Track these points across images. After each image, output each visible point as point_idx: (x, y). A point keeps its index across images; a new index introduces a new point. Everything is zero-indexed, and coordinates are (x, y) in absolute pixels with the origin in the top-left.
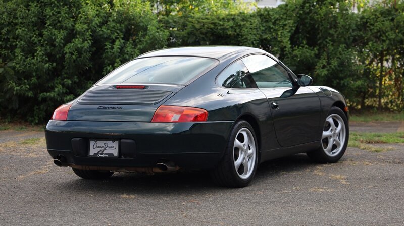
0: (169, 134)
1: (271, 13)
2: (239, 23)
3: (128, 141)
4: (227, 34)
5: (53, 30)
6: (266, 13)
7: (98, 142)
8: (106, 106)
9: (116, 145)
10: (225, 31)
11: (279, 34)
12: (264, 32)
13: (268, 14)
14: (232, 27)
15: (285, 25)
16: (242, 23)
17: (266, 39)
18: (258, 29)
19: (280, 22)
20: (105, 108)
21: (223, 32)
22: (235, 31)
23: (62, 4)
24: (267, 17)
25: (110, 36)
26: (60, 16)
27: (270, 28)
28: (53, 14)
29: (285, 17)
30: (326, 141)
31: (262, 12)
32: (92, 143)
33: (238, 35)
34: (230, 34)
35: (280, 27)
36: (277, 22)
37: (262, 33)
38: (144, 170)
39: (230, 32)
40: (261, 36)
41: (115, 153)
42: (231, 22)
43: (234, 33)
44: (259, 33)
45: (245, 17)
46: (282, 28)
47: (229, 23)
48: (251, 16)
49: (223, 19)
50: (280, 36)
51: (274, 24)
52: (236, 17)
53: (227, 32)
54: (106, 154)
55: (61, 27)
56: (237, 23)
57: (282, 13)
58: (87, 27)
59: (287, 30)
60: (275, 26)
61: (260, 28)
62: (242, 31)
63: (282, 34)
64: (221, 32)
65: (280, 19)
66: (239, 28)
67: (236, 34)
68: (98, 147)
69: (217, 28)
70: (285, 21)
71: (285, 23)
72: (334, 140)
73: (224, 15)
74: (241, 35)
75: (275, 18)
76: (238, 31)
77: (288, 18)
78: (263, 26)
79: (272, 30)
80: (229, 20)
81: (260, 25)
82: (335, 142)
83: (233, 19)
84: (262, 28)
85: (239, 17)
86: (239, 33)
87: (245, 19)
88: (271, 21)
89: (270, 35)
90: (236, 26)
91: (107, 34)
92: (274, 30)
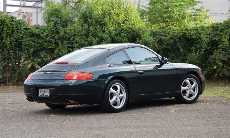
0: (72, 86)
1: (219, 26)
2: (199, 32)
3: (53, 89)
4: (192, 38)
5: (92, 38)
6: (216, 26)
7: (42, 89)
8: (47, 72)
9: (48, 91)
10: (191, 36)
11: (223, 37)
12: (214, 36)
13: (218, 27)
14: (195, 34)
15: (227, 32)
16: (201, 32)
17: (215, 40)
18: (210, 35)
19: (224, 30)
20: (46, 73)
21: (190, 37)
22: (197, 36)
23: (98, 24)
24: (217, 28)
25: (122, 40)
26: (96, 31)
27: (218, 34)
28: (93, 30)
29: (227, 28)
30: (185, 92)
31: (214, 25)
32: (40, 90)
33: (199, 38)
34: (194, 38)
35: (224, 33)
36: (222, 31)
37: (213, 37)
38: (63, 103)
39: (194, 37)
40: (212, 38)
41: (48, 94)
42: (195, 31)
43: (196, 37)
44: (210, 37)
45: (203, 29)
46: (225, 34)
47: (194, 32)
48: (207, 28)
49: (191, 29)
50: (223, 38)
51: (221, 32)
52: (198, 28)
53: (192, 37)
54: (45, 95)
55: (97, 36)
56: (198, 32)
57: (226, 26)
58: (108, 36)
59: (228, 35)
60: (221, 33)
61: (211, 34)
62: (201, 36)
63: (225, 37)
64: (189, 37)
65: (224, 29)
66: (199, 35)
67: (197, 37)
68: (42, 92)
69: (187, 35)
70: (227, 30)
71: (227, 31)
72: (190, 92)
73: (191, 28)
74: (201, 38)
75: (221, 28)
76: (198, 36)
77: (229, 28)
78: (214, 33)
79: (219, 35)
80: (194, 30)
81: (212, 33)
82: (190, 93)
83: (197, 29)
84: (213, 34)
85: (200, 29)
86: (199, 37)
87: (204, 29)
88: (218, 30)
89: (218, 38)
90: (198, 33)
91: (120, 40)
92: (221, 35)
